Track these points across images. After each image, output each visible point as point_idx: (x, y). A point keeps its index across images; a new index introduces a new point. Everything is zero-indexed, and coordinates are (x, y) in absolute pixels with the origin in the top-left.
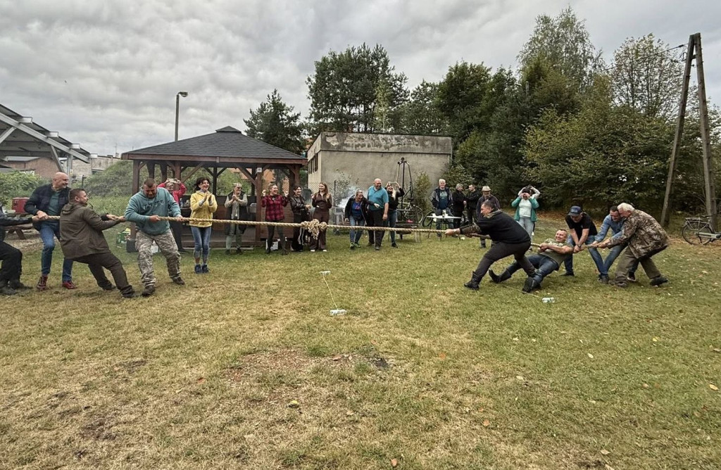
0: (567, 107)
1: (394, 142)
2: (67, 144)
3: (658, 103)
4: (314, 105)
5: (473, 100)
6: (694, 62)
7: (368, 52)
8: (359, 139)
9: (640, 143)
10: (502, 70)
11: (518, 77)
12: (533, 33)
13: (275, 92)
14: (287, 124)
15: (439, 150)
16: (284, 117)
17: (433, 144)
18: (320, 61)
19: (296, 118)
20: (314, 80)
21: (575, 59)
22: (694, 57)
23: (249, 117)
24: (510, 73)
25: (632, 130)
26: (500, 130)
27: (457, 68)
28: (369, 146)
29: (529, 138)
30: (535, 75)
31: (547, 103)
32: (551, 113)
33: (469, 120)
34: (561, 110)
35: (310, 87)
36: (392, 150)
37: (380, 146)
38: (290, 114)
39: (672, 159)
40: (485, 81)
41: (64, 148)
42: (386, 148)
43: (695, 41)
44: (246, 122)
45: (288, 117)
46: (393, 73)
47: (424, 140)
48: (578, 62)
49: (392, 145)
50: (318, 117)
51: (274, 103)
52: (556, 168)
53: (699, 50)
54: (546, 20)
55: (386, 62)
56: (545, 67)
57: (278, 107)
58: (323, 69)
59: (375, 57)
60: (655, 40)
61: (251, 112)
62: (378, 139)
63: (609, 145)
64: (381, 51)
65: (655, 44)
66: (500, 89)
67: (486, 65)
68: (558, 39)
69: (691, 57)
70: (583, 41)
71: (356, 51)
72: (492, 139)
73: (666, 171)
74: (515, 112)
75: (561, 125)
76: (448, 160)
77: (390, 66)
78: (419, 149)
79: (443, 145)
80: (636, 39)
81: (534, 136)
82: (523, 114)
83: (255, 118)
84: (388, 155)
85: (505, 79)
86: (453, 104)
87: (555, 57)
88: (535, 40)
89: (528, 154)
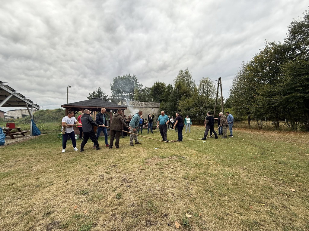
0: (188, 95)
1: (144, 104)
2: (31, 102)
3: (209, 95)
4: (113, 92)
5: (161, 93)
6: (220, 84)
7: (131, 77)
8: (133, 103)
9: (207, 105)
10: (170, 84)
11: (174, 87)
12: (178, 74)
13: (99, 88)
14: (103, 98)
15: (156, 106)
16: (102, 96)
17: (155, 105)
18: (115, 78)
19: (106, 96)
20: (112, 84)
21: (188, 82)
22: (220, 83)
23: (89, 96)
24: (172, 85)
25: (205, 101)
26: (171, 101)
27: (156, 83)
28: (136, 105)
29: (179, 104)
30: (179, 86)
31: (183, 94)
32: (184, 97)
33: (161, 98)
34: (187, 96)
35: (111, 87)
36: (143, 106)
37: (140, 105)
38: (104, 95)
39: (215, 108)
40: (164, 87)
41: (30, 104)
42: (141, 106)
43: (220, 79)
44: (88, 98)
45: (104, 96)
46: (139, 84)
47: (152, 103)
48: (189, 83)
49: (143, 105)
50: (114, 96)
51: (99, 91)
52: (187, 112)
53: (221, 81)
54: (182, 71)
55: (137, 80)
56: (181, 84)
57: (100, 93)
58: (116, 81)
59: (133, 78)
60: (209, 78)
61: (90, 94)
62: (139, 103)
63: (200, 105)
64: (135, 77)
65: (209, 80)
66: (169, 90)
67: (165, 83)
68: (184, 77)
69: (219, 83)
70: (190, 78)
71: (127, 76)
72: (168, 103)
73: (213, 111)
74: (175, 96)
75: (187, 100)
76: (159, 109)
77: (138, 81)
78: (151, 106)
79: (157, 105)
80: (204, 78)
81: (180, 103)
82: (177, 97)
83: (91, 96)
84: (142, 108)
85: (170, 87)
86: (155, 94)
87: (183, 82)
88: (178, 77)
89: (179, 108)
